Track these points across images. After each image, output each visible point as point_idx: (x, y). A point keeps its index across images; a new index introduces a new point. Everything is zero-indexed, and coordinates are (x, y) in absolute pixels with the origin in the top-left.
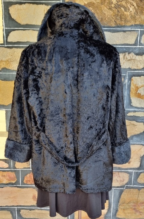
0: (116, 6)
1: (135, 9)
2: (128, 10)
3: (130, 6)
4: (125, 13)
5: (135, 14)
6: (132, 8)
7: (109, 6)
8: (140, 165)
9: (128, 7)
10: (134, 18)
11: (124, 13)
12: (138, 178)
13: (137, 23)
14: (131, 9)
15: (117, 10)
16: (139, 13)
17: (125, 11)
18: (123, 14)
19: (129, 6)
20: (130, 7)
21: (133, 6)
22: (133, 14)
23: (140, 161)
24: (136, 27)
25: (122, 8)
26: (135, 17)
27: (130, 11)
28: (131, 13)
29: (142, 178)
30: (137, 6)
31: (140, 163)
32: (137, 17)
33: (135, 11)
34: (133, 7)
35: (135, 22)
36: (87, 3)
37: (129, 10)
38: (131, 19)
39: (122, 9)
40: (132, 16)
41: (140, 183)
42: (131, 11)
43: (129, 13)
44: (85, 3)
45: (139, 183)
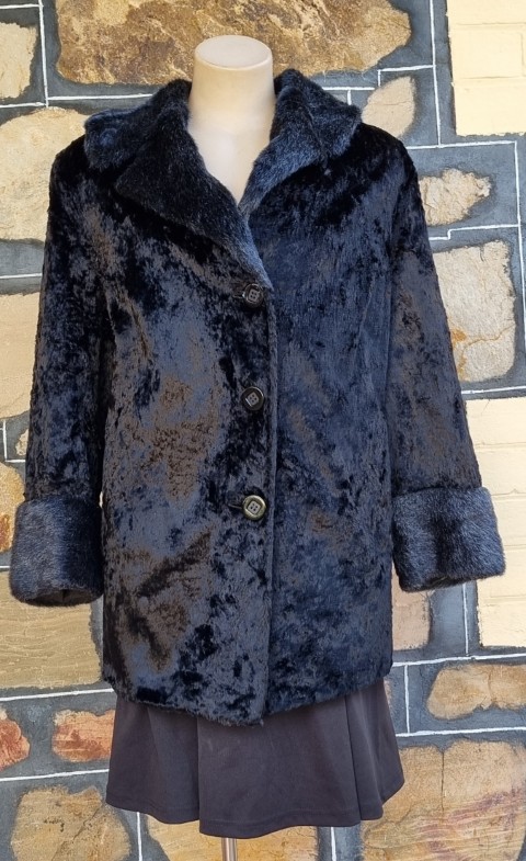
0: (250, 9)
1: (323, 19)
2: (295, 23)
3: (303, 9)
4: (288, 32)
5: (323, 33)
6: (311, 15)
7: (225, 12)
8: (431, 632)
9: (294, 11)
10: (324, 48)
11: (281, 31)
12: (429, 695)
13: (337, 66)
14: (307, 18)
15: (253, 24)
16: (338, 32)
17: (287, 24)
18: (280, 37)
19: (298, 9)
20: (301, 13)
21: (315, 6)
22: (317, 36)
23: (427, 613)
24: (334, 81)
25: (271, 16)
26: (327, 44)
27: (303, 26)
28: (307, 31)
29: (445, 695)
30: (327, 6)
31: (427, 623)
32: (334, 43)
33: (321, 24)
34: (313, 10)
35: (330, 62)
36: (141, 6)
37: (300, 22)
38: (314, 52)
39: (274, 18)
40: (315, 42)
41: (442, 716)
42: (309, 26)
43: (301, 34)
44: (130, 6)
45: (437, 719)
